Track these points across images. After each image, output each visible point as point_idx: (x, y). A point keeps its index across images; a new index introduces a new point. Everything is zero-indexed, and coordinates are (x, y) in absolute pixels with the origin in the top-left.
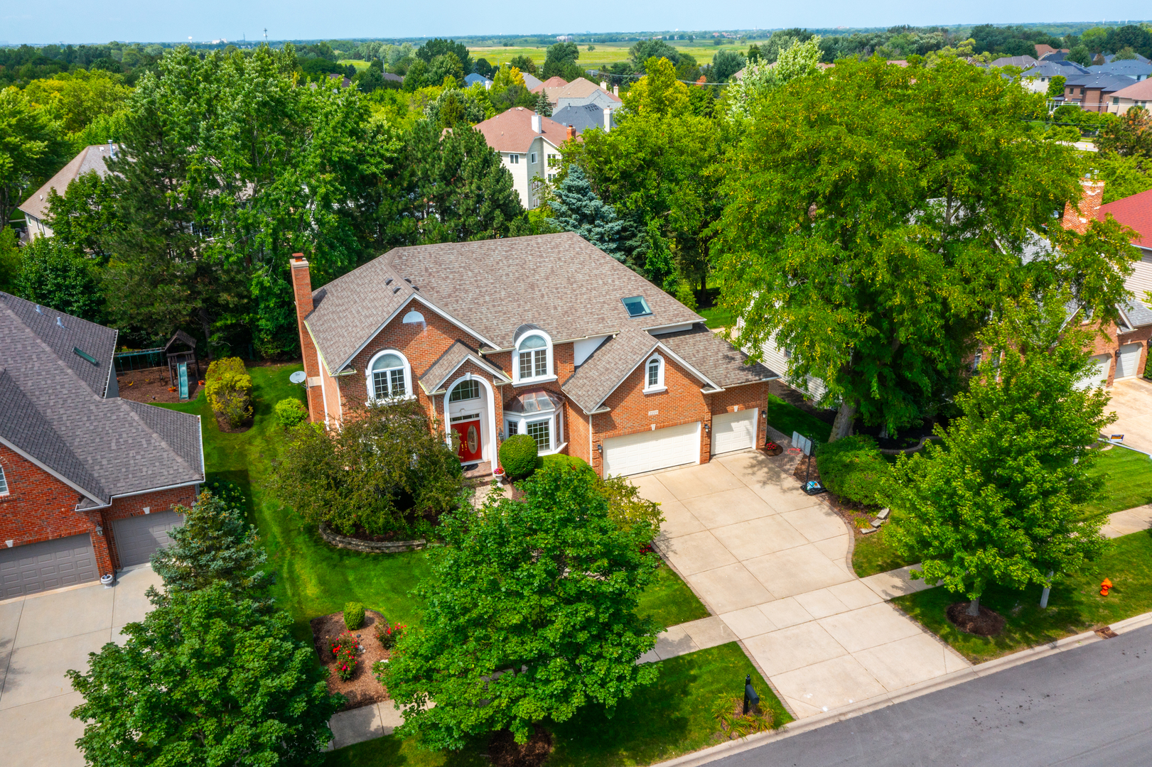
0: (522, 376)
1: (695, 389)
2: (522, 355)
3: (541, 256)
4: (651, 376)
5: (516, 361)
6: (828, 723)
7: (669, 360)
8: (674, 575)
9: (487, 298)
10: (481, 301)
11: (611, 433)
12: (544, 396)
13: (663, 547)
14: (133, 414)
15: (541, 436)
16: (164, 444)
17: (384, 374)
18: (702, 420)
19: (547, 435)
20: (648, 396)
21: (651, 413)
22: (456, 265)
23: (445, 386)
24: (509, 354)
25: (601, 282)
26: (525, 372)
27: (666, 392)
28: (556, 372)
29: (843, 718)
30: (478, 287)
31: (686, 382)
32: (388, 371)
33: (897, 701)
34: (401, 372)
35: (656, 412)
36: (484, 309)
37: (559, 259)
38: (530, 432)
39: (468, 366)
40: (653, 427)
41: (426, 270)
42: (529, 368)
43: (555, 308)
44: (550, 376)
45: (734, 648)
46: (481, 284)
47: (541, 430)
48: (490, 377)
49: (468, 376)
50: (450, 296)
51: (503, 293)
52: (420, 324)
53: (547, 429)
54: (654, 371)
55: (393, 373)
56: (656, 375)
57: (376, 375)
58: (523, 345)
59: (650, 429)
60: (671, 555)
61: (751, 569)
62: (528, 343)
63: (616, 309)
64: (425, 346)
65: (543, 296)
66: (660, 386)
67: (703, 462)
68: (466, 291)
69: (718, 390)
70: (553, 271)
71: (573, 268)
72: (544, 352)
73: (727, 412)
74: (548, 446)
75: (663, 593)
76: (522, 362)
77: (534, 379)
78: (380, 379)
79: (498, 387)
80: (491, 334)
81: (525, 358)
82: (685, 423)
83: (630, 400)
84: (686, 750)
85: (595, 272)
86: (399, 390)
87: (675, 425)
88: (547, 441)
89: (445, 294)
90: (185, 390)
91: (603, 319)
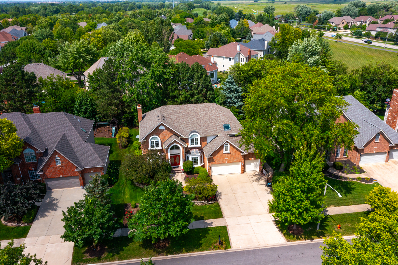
0: (191, 144)
1: (239, 153)
2: (191, 139)
3: (203, 110)
4: (225, 148)
5: (189, 141)
6: (240, 250)
7: (231, 145)
8: (219, 205)
9: (185, 122)
10: (183, 123)
11: (213, 163)
12: (197, 150)
13: (219, 197)
14: (91, 147)
15: (196, 161)
16: (97, 156)
17: (153, 142)
18: (241, 161)
19: (198, 161)
20: (224, 154)
21: (225, 158)
22: (178, 112)
23: (168, 146)
24: (188, 139)
25: (218, 119)
26: (192, 143)
27: (230, 153)
28: (201, 144)
29: (244, 250)
30: (183, 118)
31: (236, 151)
32: (155, 141)
33: (260, 248)
34: (158, 141)
35: (227, 158)
36: (183, 125)
37: (208, 111)
38: (193, 160)
39: (175, 142)
40: (226, 162)
41: (170, 113)
42: (193, 143)
43: (203, 126)
44: (199, 145)
45: (225, 228)
46: (184, 118)
47: (196, 159)
48: (181, 145)
49: (175, 144)
50: (175, 121)
51: (189, 121)
52: (163, 130)
53: (198, 159)
54: (226, 148)
55: (156, 142)
56: (227, 148)
57: (151, 142)
58: (191, 137)
59: (225, 163)
60: (220, 199)
61: (240, 207)
62: (193, 136)
63: (221, 127)
64: (165, 135)
65: (201, 122)
66: (228, 151)
67: (241, 173)
68: (179, 120)
69: (246, 154)
70: (205, 115)
71: (211, 114)
72: (197, 139)
73: (249, 160)
74: (198, 164)
75: (213, 210)
76: (191, 141)
77: (195, 146)
78: (152, 143)
79: (183, 148)
80: (183, 133)
81: (192, 140)
82: (236, 162)
83: (219, 154)
84: (200, 251)
85: (218, 116)
86: (157, 146)
87: (233, 162)
88: (198, 162)
89: (173, 120)
90: (114, 134)
91: (216, 130)
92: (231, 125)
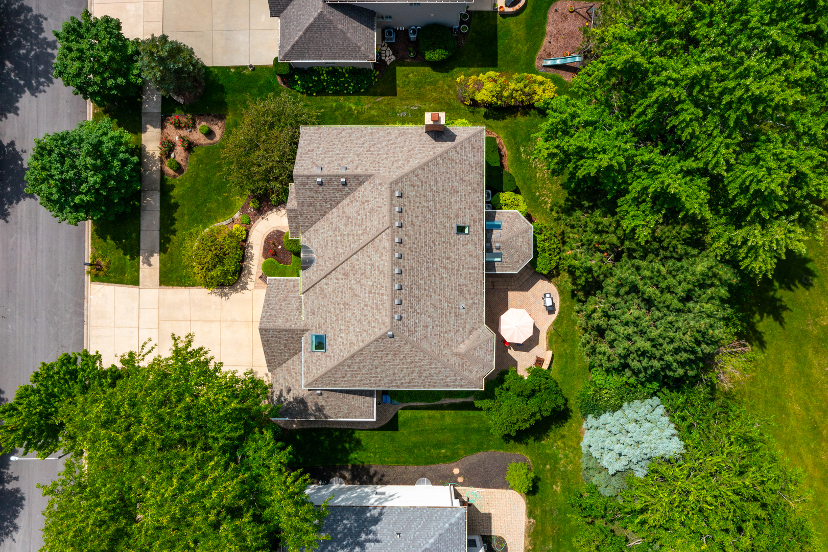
3: (370, 292)
9: (339, 238)
10: (337, 233)
22: (369, 224)
25: (342, 327)
29: (86, 300)
30: (349, 235)
33: (85, 326)
36: (330, 233)
37: (366, 306)
41: (367, 201)
43: (327, 284)
46: (351, 238)
50: (344, 212)
51: (341, 251)
61: (183, 322)
63: (320, 327)
65: (337, 279)
68: (346, 225)
70: (356, 295)
71: (358, 313)
85: (351, 328)
89: (346, 209)
91: (314, 314)
92: (323, 356)
